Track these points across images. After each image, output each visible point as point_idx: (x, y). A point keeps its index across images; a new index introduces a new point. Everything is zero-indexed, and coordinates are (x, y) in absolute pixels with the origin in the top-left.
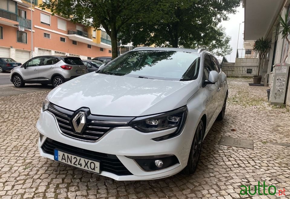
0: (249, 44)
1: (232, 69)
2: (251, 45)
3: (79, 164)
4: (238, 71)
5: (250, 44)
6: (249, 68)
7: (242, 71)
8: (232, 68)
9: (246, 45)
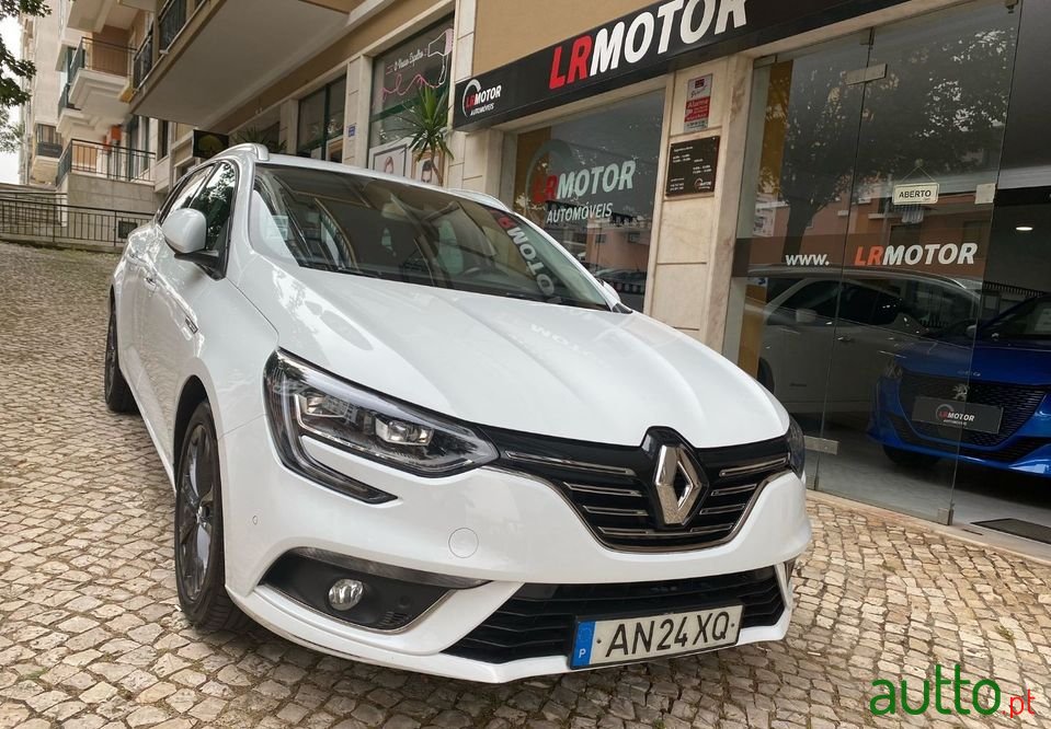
0: (88, 122)
1: (45, 213)
2: (93, 128)
3: (677, 641)
4: (85, 226)
5: (92, 123)
6: (124, 220)
7: (99, 228)
8: (47, 211)
9: (75, 124)
